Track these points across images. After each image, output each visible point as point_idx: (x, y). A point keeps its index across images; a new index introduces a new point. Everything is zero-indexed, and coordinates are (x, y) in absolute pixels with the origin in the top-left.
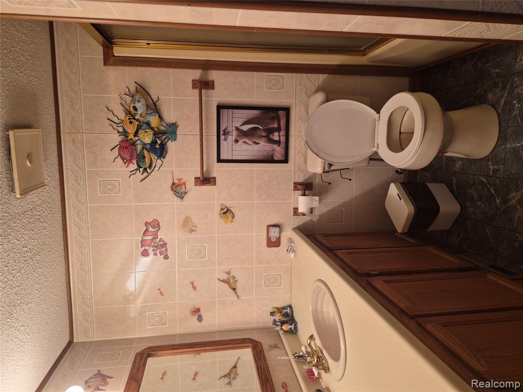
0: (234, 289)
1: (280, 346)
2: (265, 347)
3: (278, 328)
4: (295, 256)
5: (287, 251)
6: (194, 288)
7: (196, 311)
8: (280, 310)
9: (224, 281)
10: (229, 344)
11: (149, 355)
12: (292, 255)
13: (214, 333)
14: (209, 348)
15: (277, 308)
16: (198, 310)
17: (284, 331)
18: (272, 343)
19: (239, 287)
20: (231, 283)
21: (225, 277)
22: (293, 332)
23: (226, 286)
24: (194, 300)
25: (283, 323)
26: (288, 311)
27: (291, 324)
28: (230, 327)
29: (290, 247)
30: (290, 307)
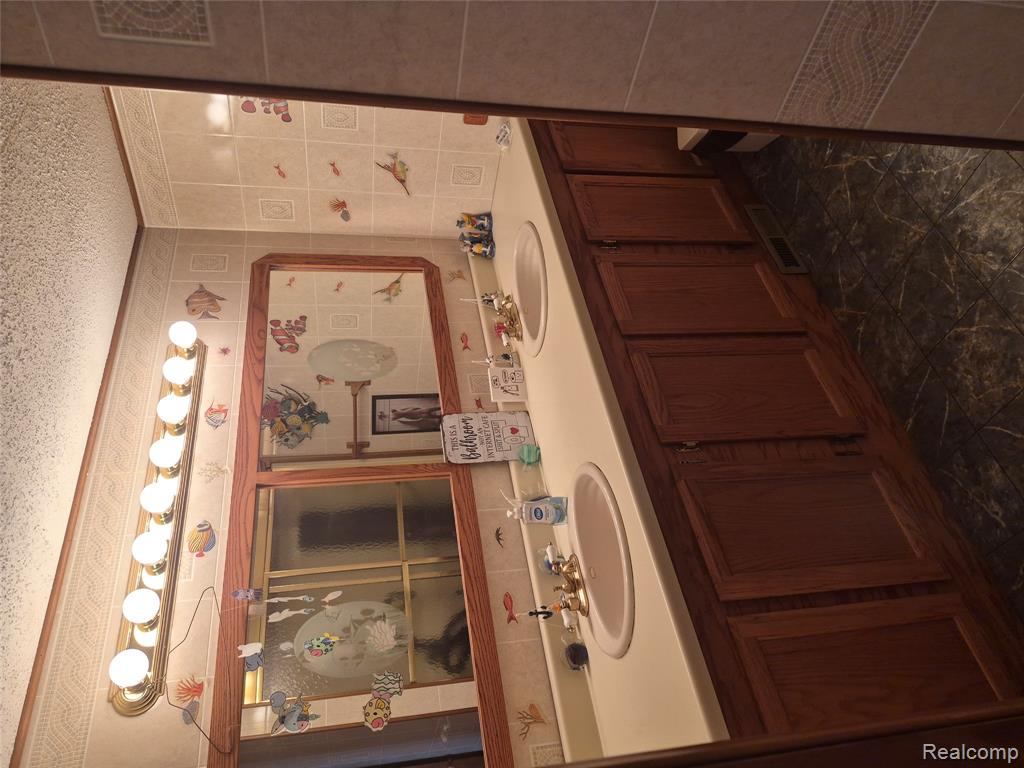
0: (402, 181)
1: (466, 274)
2: (444, 275)
3: (467, 249)
4: (509, 150)
5: (498, 137)
6: (336, 172)
7: (340, 206)
8: (473, 219)
9: (386, 167)
10: (391, 264)
11: (272, 268)
12: (504, 148)
13: (368, 238)
14: (362, 267)
15: (469, 216)
16: (342, 205)
17: (474, 253)
18: (455, 269)
19: (410, 178)
20: (397, 171)
21: (389, 161)
22: (488, 257)
23: (390, 176)
24: (337, 189)
25: (474, 241)
26: (486, 223)
27: (487, 246)
28: (393, 233)
29: (503, 133)
30: (489, 215)
